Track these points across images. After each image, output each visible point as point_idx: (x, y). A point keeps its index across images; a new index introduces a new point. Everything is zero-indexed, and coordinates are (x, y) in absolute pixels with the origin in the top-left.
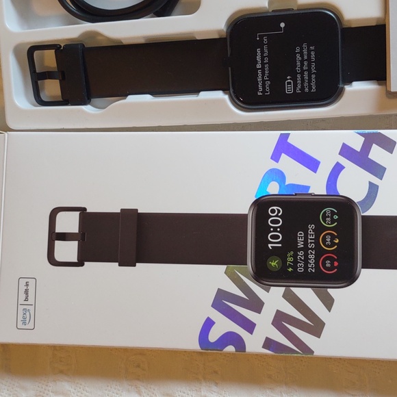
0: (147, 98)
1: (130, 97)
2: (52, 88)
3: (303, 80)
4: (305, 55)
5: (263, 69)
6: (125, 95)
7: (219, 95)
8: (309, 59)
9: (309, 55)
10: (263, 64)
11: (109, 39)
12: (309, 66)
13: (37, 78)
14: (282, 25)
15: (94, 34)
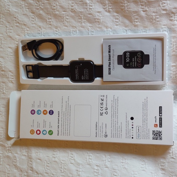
0: (52, 78)
1: (48, 78)
2: (31, 74)
3: (86, 77)
4: (86, 71)
5: (77, 74)
6: (47, 77)
7: (68, 79)
8: (87, 72)
9: (87, 71)
10: (77, 73)
11: (44, 65)
12: (87, 74)
13: (28, 72)
14: (81, 64)
15: (41, 63)
